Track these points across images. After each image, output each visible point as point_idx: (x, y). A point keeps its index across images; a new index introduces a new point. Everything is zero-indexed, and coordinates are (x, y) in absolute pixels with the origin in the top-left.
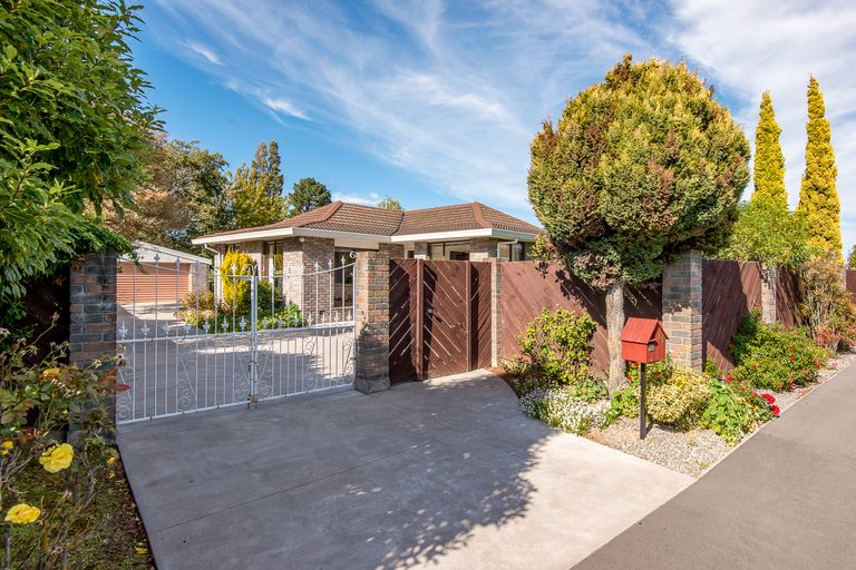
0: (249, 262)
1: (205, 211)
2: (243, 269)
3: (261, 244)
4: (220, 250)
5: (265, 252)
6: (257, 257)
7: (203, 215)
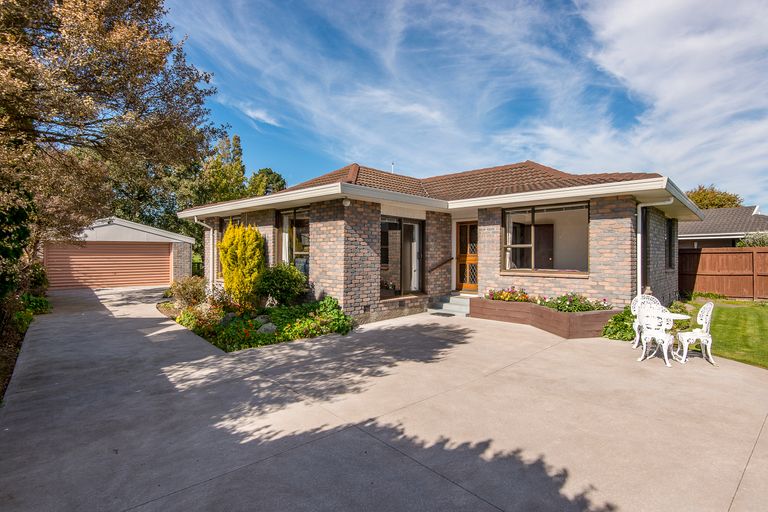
0: (257, 238)
1: (186, 186)
2: (250, 248)
3: (273, 214)
4: (212, 224)
5: (278, 224)
6: (267, 231)
7: (183, 190)
